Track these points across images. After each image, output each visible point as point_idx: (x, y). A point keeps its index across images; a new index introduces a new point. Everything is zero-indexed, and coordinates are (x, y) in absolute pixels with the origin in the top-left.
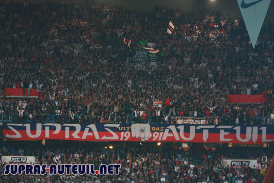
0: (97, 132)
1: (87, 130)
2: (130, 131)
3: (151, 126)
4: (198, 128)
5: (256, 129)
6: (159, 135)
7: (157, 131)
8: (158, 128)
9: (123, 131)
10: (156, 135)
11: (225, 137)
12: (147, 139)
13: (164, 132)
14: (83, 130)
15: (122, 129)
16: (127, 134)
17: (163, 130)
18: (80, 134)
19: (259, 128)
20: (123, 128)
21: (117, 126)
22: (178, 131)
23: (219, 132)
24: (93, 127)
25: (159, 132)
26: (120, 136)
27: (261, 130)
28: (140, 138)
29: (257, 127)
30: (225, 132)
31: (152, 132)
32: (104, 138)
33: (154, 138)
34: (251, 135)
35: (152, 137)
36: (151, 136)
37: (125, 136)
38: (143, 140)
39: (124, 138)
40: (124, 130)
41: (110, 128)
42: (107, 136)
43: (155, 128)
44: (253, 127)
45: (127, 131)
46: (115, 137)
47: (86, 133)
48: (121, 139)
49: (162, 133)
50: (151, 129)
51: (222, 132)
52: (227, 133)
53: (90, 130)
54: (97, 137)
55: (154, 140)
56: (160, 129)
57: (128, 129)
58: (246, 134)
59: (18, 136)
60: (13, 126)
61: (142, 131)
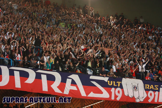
0: (82, 86)
1: (69, 81)
2: (121, 87)
3: (144, 83)
6: (155, 95)
7: (152, 90)
8: (152, 86)
9: (112, 86)
10: (151, 94)
12: (142, 100)
13: (159, 91)
14: (64, 81)
15: (111, 84)
16: (119, 92)
17: (157, 89)
18: (62, 87)
20: (113, 83)
25: (154, 91)
26: (110, 93)
28: (133, 97)
31: (147, 90)
32: (92, 95)
33: (149, 98)
35: (147, 98)
36: (145, 96)
37: (116, 94)
38: (138, 101)
39: (116, 96)
40: (114, 85)
42: (94, 92)
46: (105, 95)
47: (68, 87)
48: (113, 98)
49: (157, 93)
50: (145, 86)
53: (73, 83)
54: (83, 94)
55: (150, 101)
56: (154, 87)
57: (119, 85)
61: (135, 88)
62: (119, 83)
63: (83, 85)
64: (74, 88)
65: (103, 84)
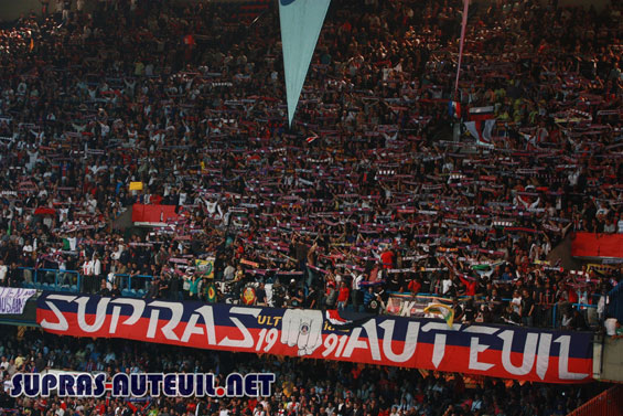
0: (213, 326)
1: (194, 318)
2: (279, 327)
4: (426, 328)
5: (547, 339)
6: (339, 343)
7: (336, 332)
9: (264, 326)
10: (331, 341)
11: (482, 357)
12: (310, 352)
13: (349, 334)
14: (185, 319)
15: (264, 321)
16: (272, 336)
17: (347, 330)
18: (179, 330)
19: (553, 339)
20: (267, 320)
21: (255, 312)
22: (381, 333)
23: (468, 344)
24: (207, 311)
25: (339, 334)
26: (256, 339)
27: (559, 344)
28: (296, 347)
29: (550, 336)
30: (480, 343)
31: (325, 333)
32: (227, 342)
33: (326, 349)
34: (534, 355)
35: (322, 348)
36: (319, 343)
37: (267, 340)
38: (302, 353)
39: (265, 344)
40: (268, 323)
41: (241, 317)
42: (231, 337)
44: (542, 334)
45: (273, 326)
46: (247, 342)
47: (192, 328)
48: (259, 347)
49: (344, 338)
50: (323, 325)
51: (475, 341)
52: (483, 348)
53: (201, 322)
54: (212, 340)
55: (325, 354)
57: (276, 323)
58: (522, 352)
59: (62, 325)
60: (55, 302)
61: (305, 328)
62: (277, 319)
63: (216, 323)
64: (200, 331)
65: (249, 321)
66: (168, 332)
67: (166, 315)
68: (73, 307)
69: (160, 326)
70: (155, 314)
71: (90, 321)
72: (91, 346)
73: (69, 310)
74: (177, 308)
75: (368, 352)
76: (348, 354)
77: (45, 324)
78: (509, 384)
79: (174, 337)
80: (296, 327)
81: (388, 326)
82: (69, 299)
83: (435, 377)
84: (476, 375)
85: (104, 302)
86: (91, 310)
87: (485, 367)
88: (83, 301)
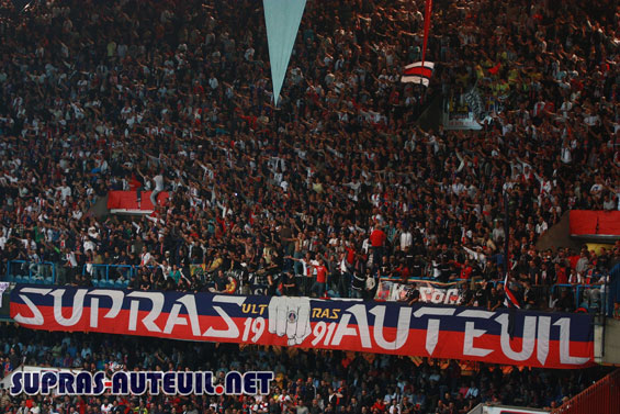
0: (196, 316)
1: (176, 308)
2: (266, 315)
3: (312, 306)
4: (419, 314)
5: (545, 321)
6: (327, 330)
7: (324, 319)
8: (327, 310)
9: (250, 315)
10: (320, 329)
11: (477, 343)
12: (300, 341)
13: (338, 321)
14: (167, 309)
15: (248, 310)
16: (258, 326)
17: (336, 317)
18: (161, 322)
19: (552, 322)
20: (252, 308)
21: (240, 301)
22: (371, 319)
23: (463, 329)
24: (189, 301)
25: (328, 321)
26: (242, 329)
27: (559, 327)
28: (285, 337)
29: (549, 319)
30: (475, 328)
31: (314, 321)
32: (211, 333)
33: (315, 338)
34: (533, 339)
35: (312, 337)
36: (309, 332)
37: (254, 329)
38: (291, 343)
39: (252, 334)
40: (253, 312)
41: (224, 306)
42: (215, 327)
43: (320, 310)
44: (540, 318)
45: (258, 315)
46: (232, 332)
47: (174, 319)
48: (245, 338)
49: (334, 324)
50: (311, 312)
51: (470, 326)
52: (480, 333)
53: (184, 312)
54: (196, 331)
55: (314, 343)
56: (331, 314)
57: (262, 312)
58: (522, 337)
59: (38, 319)
60: (29, 295)
61: (292, 316)
62: (263, 307)
63: (199, 313)
64: (183, 321)
65: (233, 310)
66: (150, 323)
67: (146, 306)
68: (49, 300)
69: (140, 317)
70: (135, 305)
71: (67, 314)
72: (67, 341)
73: (45, 303)
74: (158, 299)
75: (357, 339)
76: (336, 342)
77: (19, 318)
78: (507, 371)
79: (156, 329)
80: (283, 316)
81: (379, 312)
82: (44, 292)
83: (430, 365)
84: (472, 361)
85: (81, 294)
86: (68, 302)
87: (483, 352)
88: (59, 294)
